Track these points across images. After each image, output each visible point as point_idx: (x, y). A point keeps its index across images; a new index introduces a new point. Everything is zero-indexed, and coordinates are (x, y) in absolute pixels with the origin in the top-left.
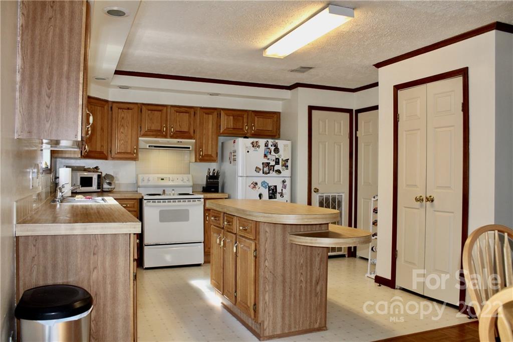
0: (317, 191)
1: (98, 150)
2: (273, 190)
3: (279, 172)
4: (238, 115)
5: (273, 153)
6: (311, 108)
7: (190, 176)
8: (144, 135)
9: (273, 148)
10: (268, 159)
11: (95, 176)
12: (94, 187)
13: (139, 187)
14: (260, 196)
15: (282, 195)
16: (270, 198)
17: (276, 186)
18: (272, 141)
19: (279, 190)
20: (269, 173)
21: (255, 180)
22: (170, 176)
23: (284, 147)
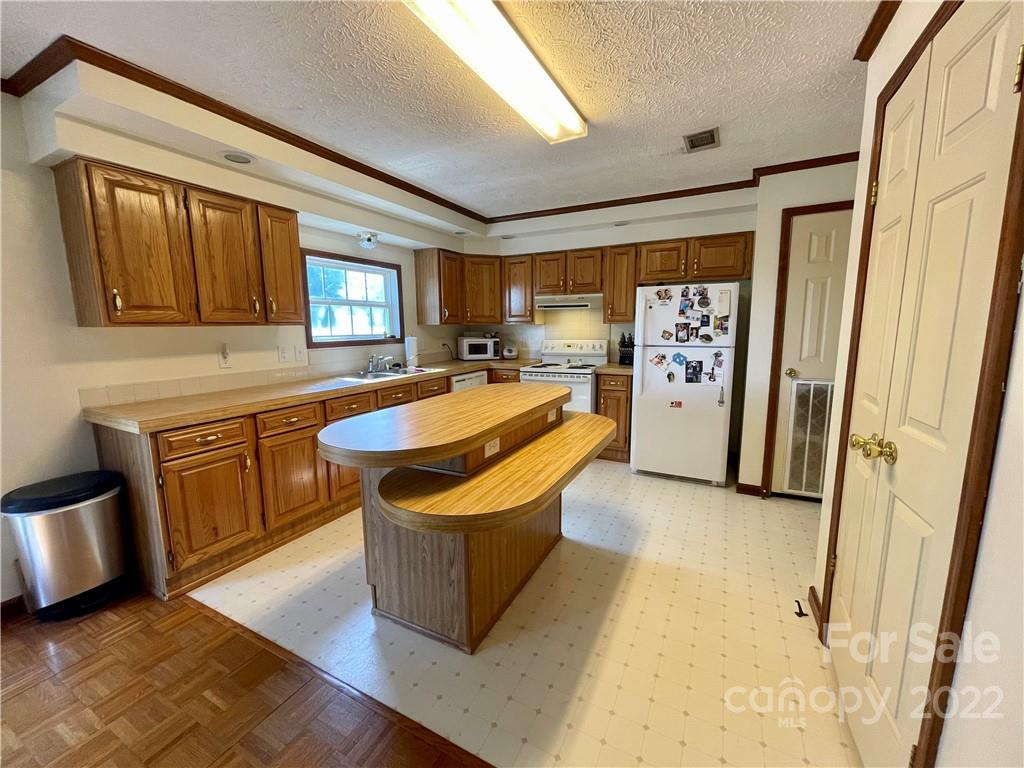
0: (792, 373)
2: (695, 368)
3: (708, 338)
4: (669, 248)
5: (696, 307)
6: (789, 214)
7: (605, 342)
8: (539, 293)
9: (697, 298)
10: (687, 318)
11: (490, 343)
12: (490, 354)
13: (543, 355)
14: (670, 376)
15: (712, 377)
16: (689, 380)
17: (701, 363)
18: (697, 286)
19: (707, 368)
20: (688, 340)
21: (662, 351)
22: (579, 342)
23: (722, 297)
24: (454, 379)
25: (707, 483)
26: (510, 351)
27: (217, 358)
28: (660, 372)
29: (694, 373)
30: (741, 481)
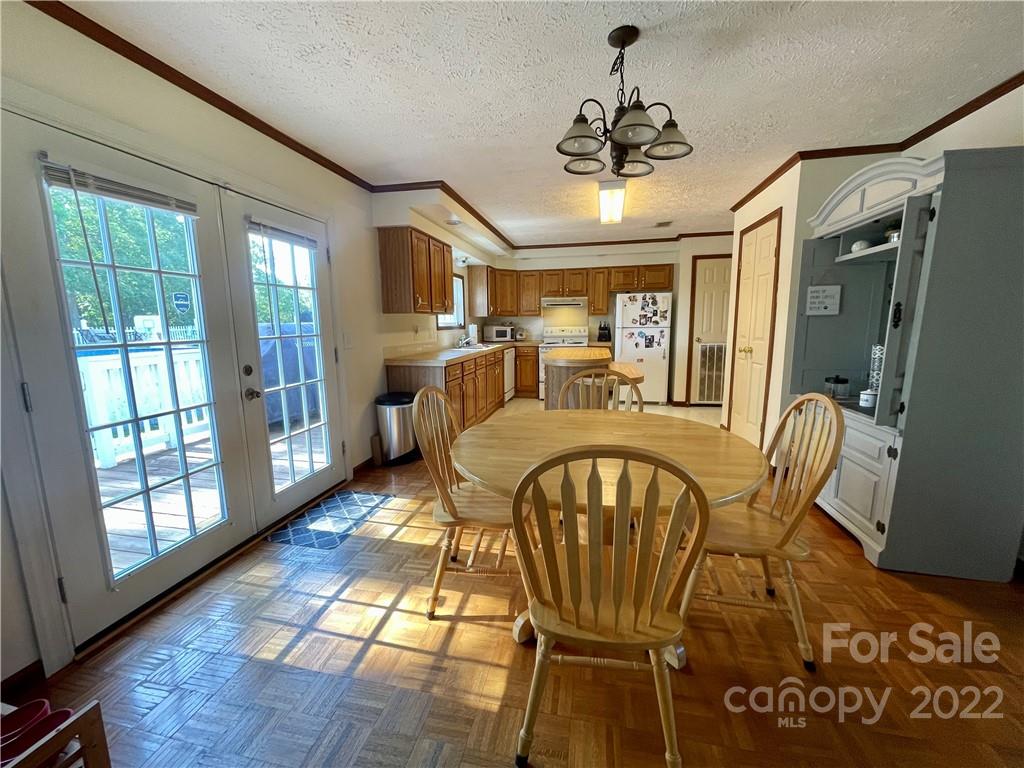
0: (699, 340)
1: (509, 309)
2: (650, 339)
3: (657, 323)
4: (628, 271)
5: (650, 305)
6: (695, 258)
7: (587, 328)
8: (545, 296)
9: (651, 301)
10: (646, 311)
11: (509, 329)
12: (508, 338)
13: (544, 337)
14: (637, 345)
15: (659, 344)
16: (647, 346)
17: (653, 337)
18: (650, 294)
19: (656, 339)
20: (646, 324)
21: (633, 331)
22: (571, 328)
23: (663, 299)
24: (506, 351)
25: (657, 403)
26: (521, 335)
27: (412, 334)
28: (632, 343)
29: (650, 342)
30: (675, 400)
